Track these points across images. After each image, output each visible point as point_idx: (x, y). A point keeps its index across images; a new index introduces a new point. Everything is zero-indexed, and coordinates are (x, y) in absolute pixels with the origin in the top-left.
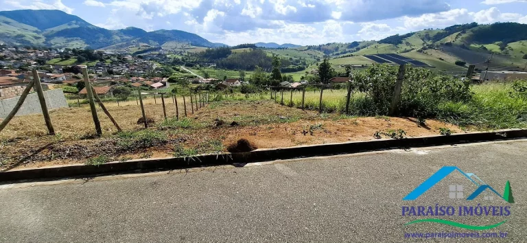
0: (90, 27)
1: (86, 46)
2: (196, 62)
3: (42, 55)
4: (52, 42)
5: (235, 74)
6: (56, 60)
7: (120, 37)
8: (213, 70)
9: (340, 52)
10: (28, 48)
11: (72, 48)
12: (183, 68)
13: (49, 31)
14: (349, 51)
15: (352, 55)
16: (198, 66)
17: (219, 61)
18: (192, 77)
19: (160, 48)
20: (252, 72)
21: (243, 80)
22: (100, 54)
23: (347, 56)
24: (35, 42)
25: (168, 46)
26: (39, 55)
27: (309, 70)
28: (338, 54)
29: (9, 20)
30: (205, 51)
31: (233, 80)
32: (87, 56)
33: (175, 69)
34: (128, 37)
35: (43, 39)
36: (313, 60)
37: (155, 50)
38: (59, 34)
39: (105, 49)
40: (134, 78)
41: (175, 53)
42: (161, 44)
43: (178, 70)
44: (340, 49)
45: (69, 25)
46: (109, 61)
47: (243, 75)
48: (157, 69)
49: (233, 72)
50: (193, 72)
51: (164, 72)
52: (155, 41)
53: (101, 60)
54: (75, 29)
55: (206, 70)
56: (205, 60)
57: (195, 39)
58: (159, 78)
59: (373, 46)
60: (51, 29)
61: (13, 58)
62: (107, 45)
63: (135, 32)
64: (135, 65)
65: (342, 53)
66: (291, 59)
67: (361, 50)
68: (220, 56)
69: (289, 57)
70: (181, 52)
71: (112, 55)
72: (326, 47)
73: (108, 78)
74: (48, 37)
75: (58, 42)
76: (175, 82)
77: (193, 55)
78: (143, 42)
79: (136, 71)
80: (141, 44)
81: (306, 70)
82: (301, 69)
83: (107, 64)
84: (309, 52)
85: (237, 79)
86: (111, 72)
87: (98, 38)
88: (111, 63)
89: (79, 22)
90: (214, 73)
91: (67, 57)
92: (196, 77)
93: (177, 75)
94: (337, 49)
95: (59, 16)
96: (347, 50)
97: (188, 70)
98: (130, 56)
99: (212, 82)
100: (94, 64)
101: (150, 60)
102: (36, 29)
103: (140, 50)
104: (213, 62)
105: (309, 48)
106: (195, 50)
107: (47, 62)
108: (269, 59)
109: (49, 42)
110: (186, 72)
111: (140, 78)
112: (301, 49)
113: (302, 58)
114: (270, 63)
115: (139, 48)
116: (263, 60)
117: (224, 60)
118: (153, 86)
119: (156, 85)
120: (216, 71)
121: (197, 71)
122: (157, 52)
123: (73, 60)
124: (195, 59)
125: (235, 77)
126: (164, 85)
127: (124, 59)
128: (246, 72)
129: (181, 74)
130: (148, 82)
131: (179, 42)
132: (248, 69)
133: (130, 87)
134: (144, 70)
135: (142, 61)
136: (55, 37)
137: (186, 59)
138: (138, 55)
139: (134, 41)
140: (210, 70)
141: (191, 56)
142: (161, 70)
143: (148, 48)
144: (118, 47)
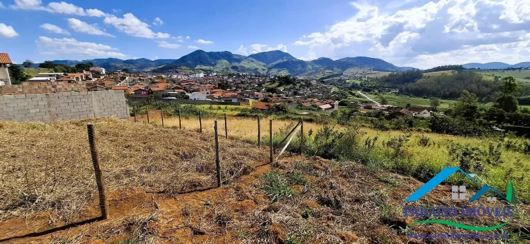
0: (294, 60)
2: (374, 88)
3: (261, 81)
4: (270, 72)
5: (425, 102)
6: (267, 84)
7: (312, 66)
8: (393, 96)
10: (256, 76)
11: (278, 76)
12: (359, 92)
13: (270, 65)
16: (376, 91)
17: (404, 89)
18: (366, 102)
19: (342, 74)
20: (453, 102)
21: (434, 110)
22: (294, 79)
24: (262, 72)
25: (349, 72)
29: (253, 59)
30: (387, 76)
31: (421, 109)
32: (285, 81)
33: (351, 93)
34: (318, 66)
35: (266, 70)
37: (337, 75)
38: (275, 66)
39: (300, 76)
40: (310, 100)
42: (343, 71)
43: (354, 95)
45: (282, 60)
46: (299, 85)
48: (334, 93)
49: (421, 99)
50: (369, 98)
51: (341, 96)
52: (339, 68)
53: (294, 84)
54: (284, 63)
55: (385, 96)
56: (386, 85)
57: (377, 64)
58: (331, 101)
60: (272, 64)
61: (248, 83)
62: (301, 73)
63: (324, 62)
64: (317, 88)
68: (407, 81)
70: (360, 78)
71: (302, 80)
73: (291, 97)
74: (269, 69)
75: (274, 72)
76: (346, 105)
77: (373, 80)
78: (329, 69)
79: (316, 94)
80: (327, 71)
83: (297, 87)
85: (424, 109)
86: (295, 94)
87: (297, 68)
89: (288, 57)
90: (394, 99)
91: (274, 82)
92: (371, 102)
93: (351, 99)
95: (279, 54)
97: (364, 95)
98: (315, 81)
99: (389, 109)
100: (288, 87)
101: (330, 84)
102: (264, 64)
103: (325, 76)
104: (395, 88)
106: (377, 75)
107: (263, 85)
108: (486, 84)
109: (268, 72)
110: (361, 97)
111: (315, 99)
114: (487, 90)
116: (474, 86)
117: (411, 85)
118: (321, 107)
119: (324, 107)
120: (397, 97)
121: (373, 96)
122: (338, 78)
123: (277, 84)
124: (374, 84)
125: (423, 106)
126: (333, 107)
127: (310, 84)
128: (440, 100)
129: (355, 98)
130: (318, 104)
131: (361, 67)
132: (445, 97)
133: (301, 106)
134: (323, 93)
135: (323, 85)
136: (273, 69)
137: (365, 84)
138: (322, 81)
139: (322, 68)
140: (390, 96)
141: (371, 81)
142: (338, 94)
143: (331, 74)
144: (309, 75)
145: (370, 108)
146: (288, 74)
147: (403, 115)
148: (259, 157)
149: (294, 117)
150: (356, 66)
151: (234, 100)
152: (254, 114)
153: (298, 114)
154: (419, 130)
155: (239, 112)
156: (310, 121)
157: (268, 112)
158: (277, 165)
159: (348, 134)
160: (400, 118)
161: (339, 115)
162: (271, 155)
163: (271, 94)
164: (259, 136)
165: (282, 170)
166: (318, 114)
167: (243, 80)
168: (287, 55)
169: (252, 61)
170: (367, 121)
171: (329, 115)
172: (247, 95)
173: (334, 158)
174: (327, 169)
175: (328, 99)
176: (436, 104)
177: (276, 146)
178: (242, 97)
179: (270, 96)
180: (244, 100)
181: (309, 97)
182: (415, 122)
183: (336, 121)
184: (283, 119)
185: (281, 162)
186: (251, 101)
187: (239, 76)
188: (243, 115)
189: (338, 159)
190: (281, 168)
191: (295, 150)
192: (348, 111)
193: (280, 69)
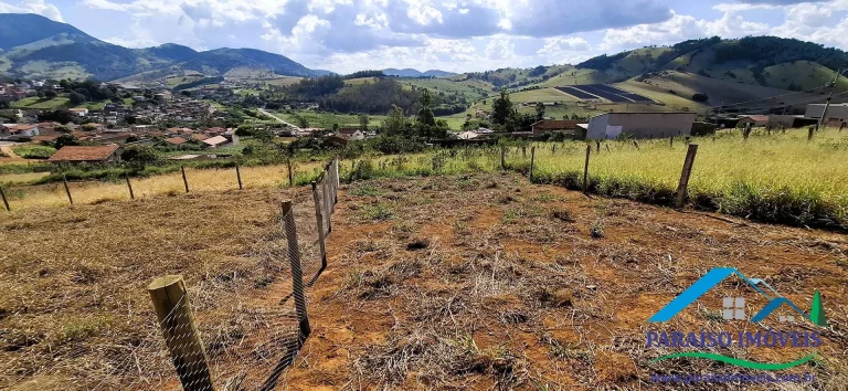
0: (94, 43)
1: (88, 75)
2: (284, 102)
3: (2, 91)
4: (25, 69)
5: (353, 120)
6: (28, 100)
7: (150, 60)
8: (314, 114)
9: (518, 83)
11: (59, 79)
12: (262, 111)
13: (18, 50)
14: (533, 81)
15: (538, 88)
16: (288, 107)
17: (325, 102)
18: (279, 126)
19: (222, 79)
20: (383, 117)
21: (366, 129)
22: (114, 89)
23: (530, 89)
25: (234, 75)
27: (472, 111)
28: (515, 86)
30: (298, 82)
31: (352, 130)
32: (89, 92)
33: (248, 113)
34: (164, 61)
35: (8, 65)
36: (477, 95)
37: (212, 81)
38: (37, 55)
39: (124, 82)
40: (174, 130)
41: (248, 86)
42: (223, 72)
43: (253, 115)
44: (518, 77)
45: (56, 39)
46: (128, 101)
47: (365, 121)
48: (216, 114)
49: (348, 116)
50: (280, 119)
51: (230, 119)
52: (211, 66)
53: (115, 100)
54: (68, 46)
55: (302, 115)
56: (300, 97)
57: (281, 64)
58: (219, 129)
59: (569, 73)
60: (22, 47)
62: (126, 74)
63: (176, 53)
64: (178, 107)
65: (521, 84)
66: (441, 94)
67: (551, 80)
68: (323, 91)
69: (438, 91)
70: (257, 86)
71: (135, 91)
72: (496, 75)
73: (124, 130)
74: (18, 61)
75: (38, 71)
76: (249, 134)
77: (278, 89)
78: (192, 69)
79: (179, 118)
80: (188, 72)
81: (468, 112)
82: (459, 110)
83: (125, 107)
84: (469, 82)
85: (355, 129)
86: (131, 120)
87: (110, 62)
88: (133, 104)
89: (74, 35)
90: (316, 120)
91: (50, 95)
92: (285, 125)
93: (253, 123)
94: (513, 78)
95: (41, 25)
96: (529, 79)
97: (270, 115)
98: (167, 92)
99: (315, 134)
100: (101, 106)
101: (205, 98)
103: (186, 82)
104: (313, 101)
105: (470, 76)
106: (283, 81)
107: (12, 103)
108: (406, 95)
109: (18, 70)
110: (267, 118)
111: (185, 129)
112: (456, 79)
113: (460, 93)
114: (408, 101)
115: (185, 80)
116: (397, 97)
117: (332, 97)
118: (208, 141)
119: (212, 141)
120: (318, 115)
121: (287, 116)
122: (216, 86)
123: (61, 100)
124: (283, 96)
126: (229, 140)
127: (157, 98)
128: (369, 116)
130: (196, 137)
131: (254, 68)
132: (373, 112)
134: (194, 115)
135: (190, 100)
136: (30, 62)
137: (268, 97)
138: (182, 91)
139: (175, 66)
140: (309, 114)
141: (276, 91)
142: (223, 115)
143: (199, 79)
144: (146, 78)
145: (287, 135)
150: (244, 64)
175: (210, 126)
176: (366, 122)
179: (64, 130)
193: (55, 64)
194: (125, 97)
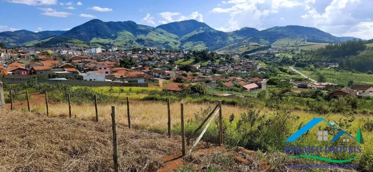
0: (211, 31)
2: (309, 62)
3: (173, 57)
4: (184, 46)
6: (180, 61)
7: (234, 38)
8: (333, 72)
10: (167, 51)
11: (194, 50)
12: (292, 68)
13: (183, 38)
16: (312, 66)
17: (344, 61)
18: (300, 80)
19: (270, 47)
22: (212, 54)
24: (173, 47)
25: (279, 43)
26: (172, 57)
29: (163, 31)
30: (324, 47)
32: (202, 56)
33: (281, 69)
34: (241, 38)
35: (179, 45)
37: (264, 48)
38: (189, 39)
39: (219, 51)
42: (272, 42)
43: (285, 71)
45: (198, 31)
46: (218, 61)
48: (260, 70)
49: (365, 75)
50: (303, 74)
51: (268, 73)
52: (266, 39)
53: (212, 60)
54: (200, 35)
55: (322, 72)
56: (323, 59)
57: (313, 34)
58: (257, 79)
60: (185, 36)
61: (157, 59)
62: (220, 46)
63: (248, 33)
64: (240, 65)
70: (292, 51)
71: (222, 55)
74: (183, 42)
75: (188, 46)
76: (275, 84)
77: (307, 53)
78: (254, 42)
79: (240, 71)
80: (251, 44)
83: (216, 64)
85: (370, 86)
87: (216, 40)
88: (220, 63)
89: (205, 28)
90: (333, 76)
91: (189, 58)
92: (306, 80)
95: (194, 24)
97: (297, 72)
98: (237, 56)
100: (206, 63)
101: (256, 59)
102: (176, 36)
103: (249, 50)
104: (334, 62)
106: (312, 47)
107: (175, 62)
109: (182, 46)
110: (294, 74)
111: (238, 78)
115: (249, 48)
117: (352, 59)
118: (245, 86)
119: (249, 86)
120: (337, 73)
121: (310, 73)
122: (265, 52)
123: (192, 60)
124: (309, 57)
125: (368, 83)
126: (260, 87)
127: (231, 59)
129: (287, 75)
130: (242, 83)
131: (293, 38)
133: (222, 86)
134: (248, 70)
135: (248, 60)
136: (187, 42)
137: (298, 58)
138: (245, 55)
139: (246, 41)
140: (329, 72)
141: (305, 54)
142: (265, 70)
143: (257, 47)
144: (230, 48)
145: (305, 87)
146: (205, 48)
147: (344, 94)
148: (169, 149)
149: (213, 99)
150: (287, 36)
151: (141, 81)
152: (164, 97)
153: (217, 96)
154: (364, 113)
155: (147, 95)
156: (233, 104)
157: (182, 94)
158: (191, 159)
159: (277, 118)
160: (341, 98)
161: (267, 96)
162: (183, 146)
163: (185, 72)
164: (169, 123)
165: (196, 165)
166: (241, 95)
167: (152, 56)
168: (203, 25)
169: (162, 33)
170: (301, 103)
171: (256, 96)
172: (157, 74)
173: (260, 149)
174: (251, 162)
175: (254, 77)
177: (190, 136)
178: (149, 76)
179: (185, 75)
180: (153, 81)
181: (231, 76)
182: (359, 102)
183: (264, 103)
184: (199, 103)
185: (196, 155)
186: (161, 81)
187: (146, 51)
188: (151, 99)
189: (265, 150)
190: (196, 162)
191: (212, 140)
192: (278, 91)
193: (195, 43)
194: (217, 59)
